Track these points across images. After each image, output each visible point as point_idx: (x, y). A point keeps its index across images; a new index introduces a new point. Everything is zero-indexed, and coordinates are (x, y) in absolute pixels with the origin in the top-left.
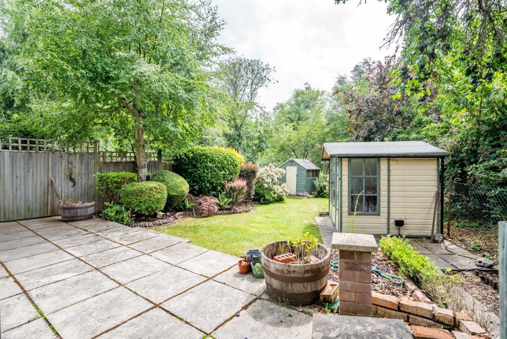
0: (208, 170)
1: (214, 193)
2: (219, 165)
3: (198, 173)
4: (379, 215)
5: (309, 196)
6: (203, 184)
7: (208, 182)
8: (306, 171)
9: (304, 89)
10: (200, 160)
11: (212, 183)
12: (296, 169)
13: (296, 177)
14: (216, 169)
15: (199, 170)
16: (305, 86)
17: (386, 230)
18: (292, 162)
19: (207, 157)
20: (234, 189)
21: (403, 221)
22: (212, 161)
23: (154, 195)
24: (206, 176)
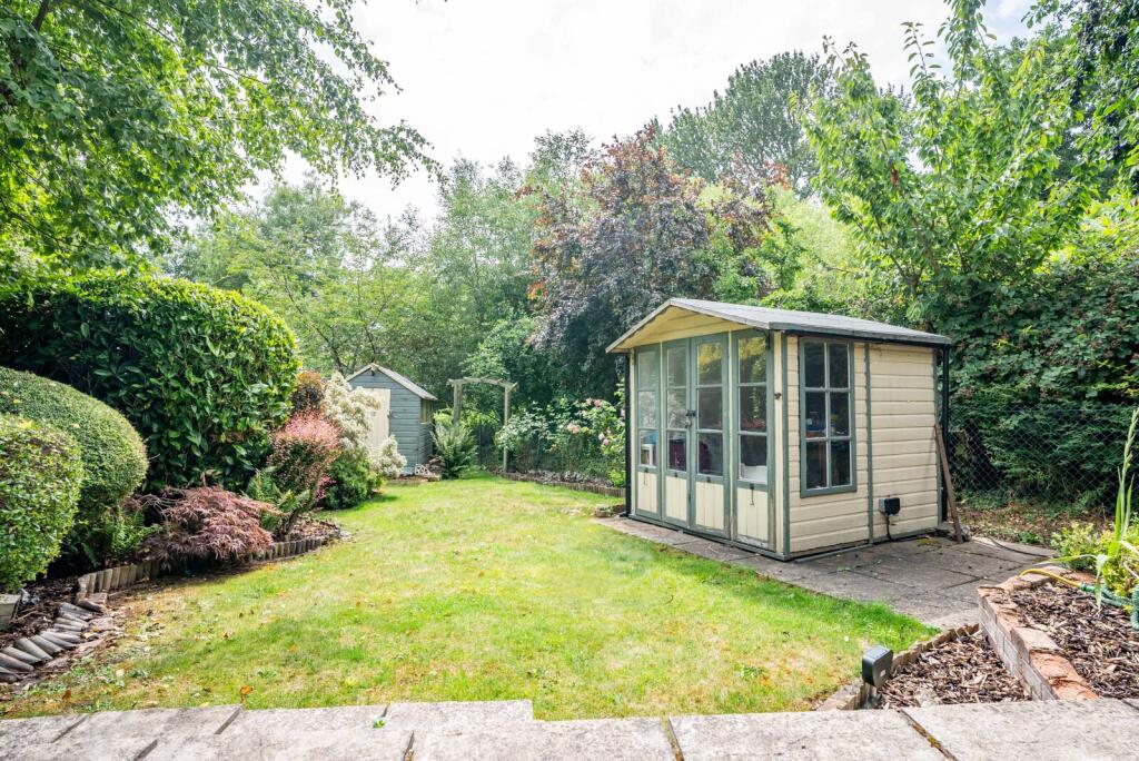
0: (198, 372)
1: (209, 472)
2: (251, 358)
3: (152, 386)
4: (855, 491)
5: (429, 474)
6: (173, 434)
7: (195, 424)
8: (418, 404)
9: (302, 186)
10: (168, 327)
11: (210, 432)
12: (389, 396)
13: (387, 420)
14: (238, 372)
15: (158, 375)
16: (305, 178)
17: (866, 528)
18: (373, 374)
19: (200, 319)
20: (311, 452)
21: (898, 500)
22: (221, 336)
23: (29, 488)
24: (193, 401)
